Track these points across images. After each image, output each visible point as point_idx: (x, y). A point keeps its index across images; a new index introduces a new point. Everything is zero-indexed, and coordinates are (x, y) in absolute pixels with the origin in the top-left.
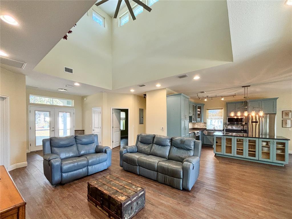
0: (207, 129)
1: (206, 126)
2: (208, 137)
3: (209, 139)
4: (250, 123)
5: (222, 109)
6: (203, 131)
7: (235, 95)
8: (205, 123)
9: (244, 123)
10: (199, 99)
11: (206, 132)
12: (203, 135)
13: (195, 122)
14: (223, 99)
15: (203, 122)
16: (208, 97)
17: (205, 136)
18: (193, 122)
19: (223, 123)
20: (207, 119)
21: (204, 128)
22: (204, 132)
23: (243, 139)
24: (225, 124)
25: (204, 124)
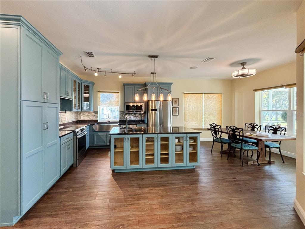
0: (98, 121)
1: (97, 117)
2: (99, 134)
3: (101, 136)
4: (150, 111)
5: (119, 92)
6: (93, 125)
7: (135, 74)
8: (96, 112)
9: (143, 111)
10: (86, 70)
11: (96, 127)
12: (92, 131)
13: (80, 110)
14: (120, 77)
15: (92, 111)
16: (100, 70)
17: (94, 133)
18: (74, 110)
19: (120, 112)
20: (99, 107)
21: (94, 119)
22: (94, 127)
23: (153, 138)
24: (122, 113)
25: (93, 114)
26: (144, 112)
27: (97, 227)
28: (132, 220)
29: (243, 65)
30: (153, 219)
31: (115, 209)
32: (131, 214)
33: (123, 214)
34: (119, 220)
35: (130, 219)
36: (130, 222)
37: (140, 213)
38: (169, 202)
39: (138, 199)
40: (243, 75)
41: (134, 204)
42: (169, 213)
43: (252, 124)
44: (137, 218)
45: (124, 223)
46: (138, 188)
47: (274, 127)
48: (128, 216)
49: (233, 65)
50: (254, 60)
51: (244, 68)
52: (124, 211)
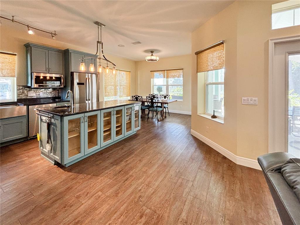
4: (76, 85)
5: (15, 55)
7: (55, 34)
19: (18, 86)
24: (21, 87)
26: (64, 86)
27: (122, 216)
28: (142, 188)
29: (152, 53)
30: (153, 177)
31: (118, 194)
32: (135, 185)
33: (130, 190)
34: (133, 196)
35: (139, 189)
36: (142, 190)
37: (141, 180)
38: (149, 161)
39: (126, 173)
40: (152, 60)
41: (128, 179)
42: (156, 167)
43: (153, 95)
44: (143, 184)
45: (139, 194)
46: (115, 166)
47: (164, 95)
48: (136, 188)
49: (146, 51)
50: (158, 51)
51: (152, 55)
52: (127, 189)
